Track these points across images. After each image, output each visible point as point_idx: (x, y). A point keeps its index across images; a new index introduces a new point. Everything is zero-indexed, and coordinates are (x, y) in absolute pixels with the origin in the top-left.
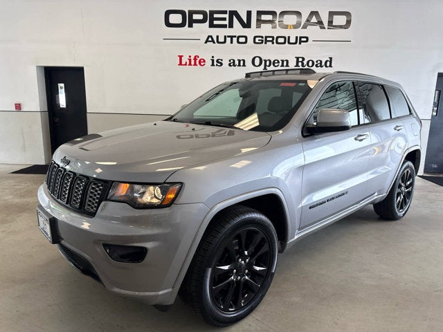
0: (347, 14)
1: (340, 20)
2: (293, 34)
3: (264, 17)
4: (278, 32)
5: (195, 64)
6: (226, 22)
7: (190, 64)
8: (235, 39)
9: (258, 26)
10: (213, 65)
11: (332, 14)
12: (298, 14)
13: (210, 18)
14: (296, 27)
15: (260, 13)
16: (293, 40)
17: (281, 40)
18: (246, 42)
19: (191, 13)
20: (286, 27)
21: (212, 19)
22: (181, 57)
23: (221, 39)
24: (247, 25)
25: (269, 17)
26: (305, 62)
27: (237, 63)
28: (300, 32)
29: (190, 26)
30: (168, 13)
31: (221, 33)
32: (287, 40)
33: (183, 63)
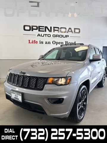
0: (79, 29)
1: (77, 31)
2: (64, 34)
3: (56, 29)
4: (60, 34)
5: (34, 43)
6: (44, 30)
7: (33, 43)
8: (47, 35)
9: (54, 32)
10: (40, 43)
11: (75, 29)
12: (65, 28)
13: (39, 28)
14: (65, 32)
15: (54, 28)
16: (64, 36)
17: (61, 36)
18: (50, 36)
19: (32, 26)
20: (62, 32)
21: (39, 29)
22: (29, 41)
23: (43, 35)
24: (50, 31)
25: (57, 29)
26: (68, 43)
27: (48, 43)
28: (66, 34)
29: (32, 30)
30: (24, 26)
31: (43, 33)
32: (62, 36)
33: (30, 42)
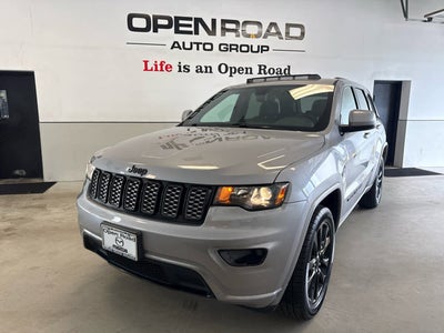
0: (301, 27)
1: (295, 32)
2: (255, 43)
3: (228, 26)
4: (241, 41)
5: (162, 70)
6: (192, 29)
7: (156, 70)
8: (201, 46)
9: (223, 34)
10: (180, 71)
11: (288, 26)
12: (259, 24)
13: (175, 23)
14: (257, 36)
15: (224, 22)
16: (255, 49)
17: (244, 48)
18: (212, 49)
19: (156, 18)
20: (249, 36)
21: (178, 25)
22: (146, 62)
23: (188, 46)
24: (212, 32)
25: (233, 26)
26: (267, 70)
27: (204, 69)
28: (261, 42)
29: (155, 31)
30: (130, 17)
31: (188, 39)
32: (250, 49)
33: (149, 68)
